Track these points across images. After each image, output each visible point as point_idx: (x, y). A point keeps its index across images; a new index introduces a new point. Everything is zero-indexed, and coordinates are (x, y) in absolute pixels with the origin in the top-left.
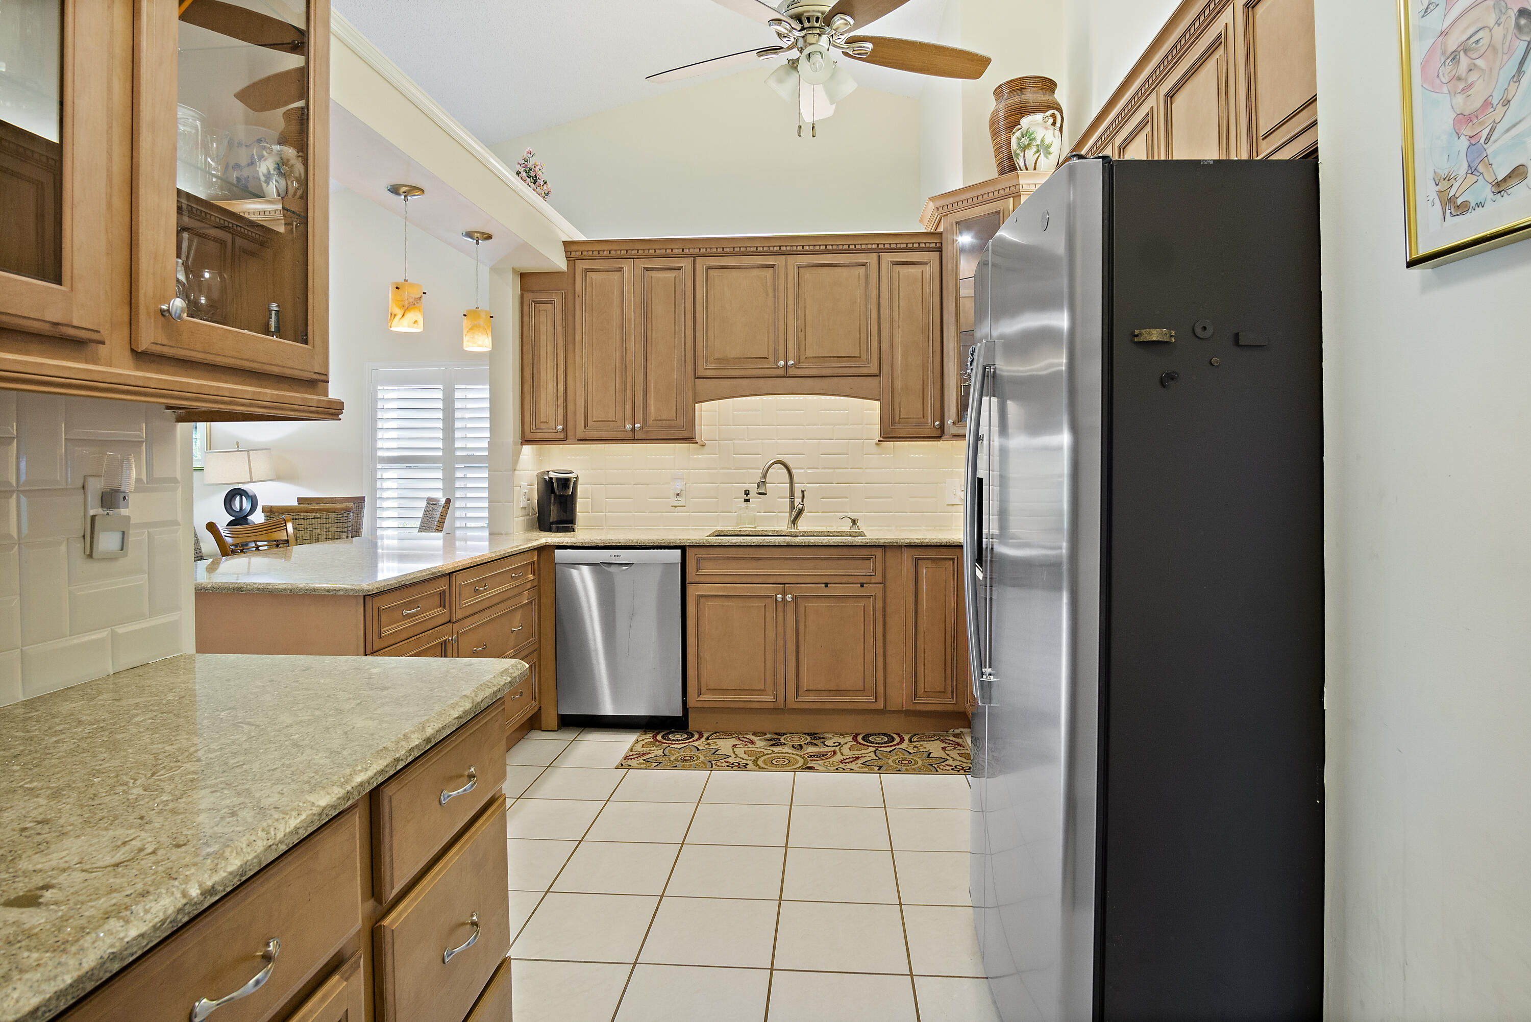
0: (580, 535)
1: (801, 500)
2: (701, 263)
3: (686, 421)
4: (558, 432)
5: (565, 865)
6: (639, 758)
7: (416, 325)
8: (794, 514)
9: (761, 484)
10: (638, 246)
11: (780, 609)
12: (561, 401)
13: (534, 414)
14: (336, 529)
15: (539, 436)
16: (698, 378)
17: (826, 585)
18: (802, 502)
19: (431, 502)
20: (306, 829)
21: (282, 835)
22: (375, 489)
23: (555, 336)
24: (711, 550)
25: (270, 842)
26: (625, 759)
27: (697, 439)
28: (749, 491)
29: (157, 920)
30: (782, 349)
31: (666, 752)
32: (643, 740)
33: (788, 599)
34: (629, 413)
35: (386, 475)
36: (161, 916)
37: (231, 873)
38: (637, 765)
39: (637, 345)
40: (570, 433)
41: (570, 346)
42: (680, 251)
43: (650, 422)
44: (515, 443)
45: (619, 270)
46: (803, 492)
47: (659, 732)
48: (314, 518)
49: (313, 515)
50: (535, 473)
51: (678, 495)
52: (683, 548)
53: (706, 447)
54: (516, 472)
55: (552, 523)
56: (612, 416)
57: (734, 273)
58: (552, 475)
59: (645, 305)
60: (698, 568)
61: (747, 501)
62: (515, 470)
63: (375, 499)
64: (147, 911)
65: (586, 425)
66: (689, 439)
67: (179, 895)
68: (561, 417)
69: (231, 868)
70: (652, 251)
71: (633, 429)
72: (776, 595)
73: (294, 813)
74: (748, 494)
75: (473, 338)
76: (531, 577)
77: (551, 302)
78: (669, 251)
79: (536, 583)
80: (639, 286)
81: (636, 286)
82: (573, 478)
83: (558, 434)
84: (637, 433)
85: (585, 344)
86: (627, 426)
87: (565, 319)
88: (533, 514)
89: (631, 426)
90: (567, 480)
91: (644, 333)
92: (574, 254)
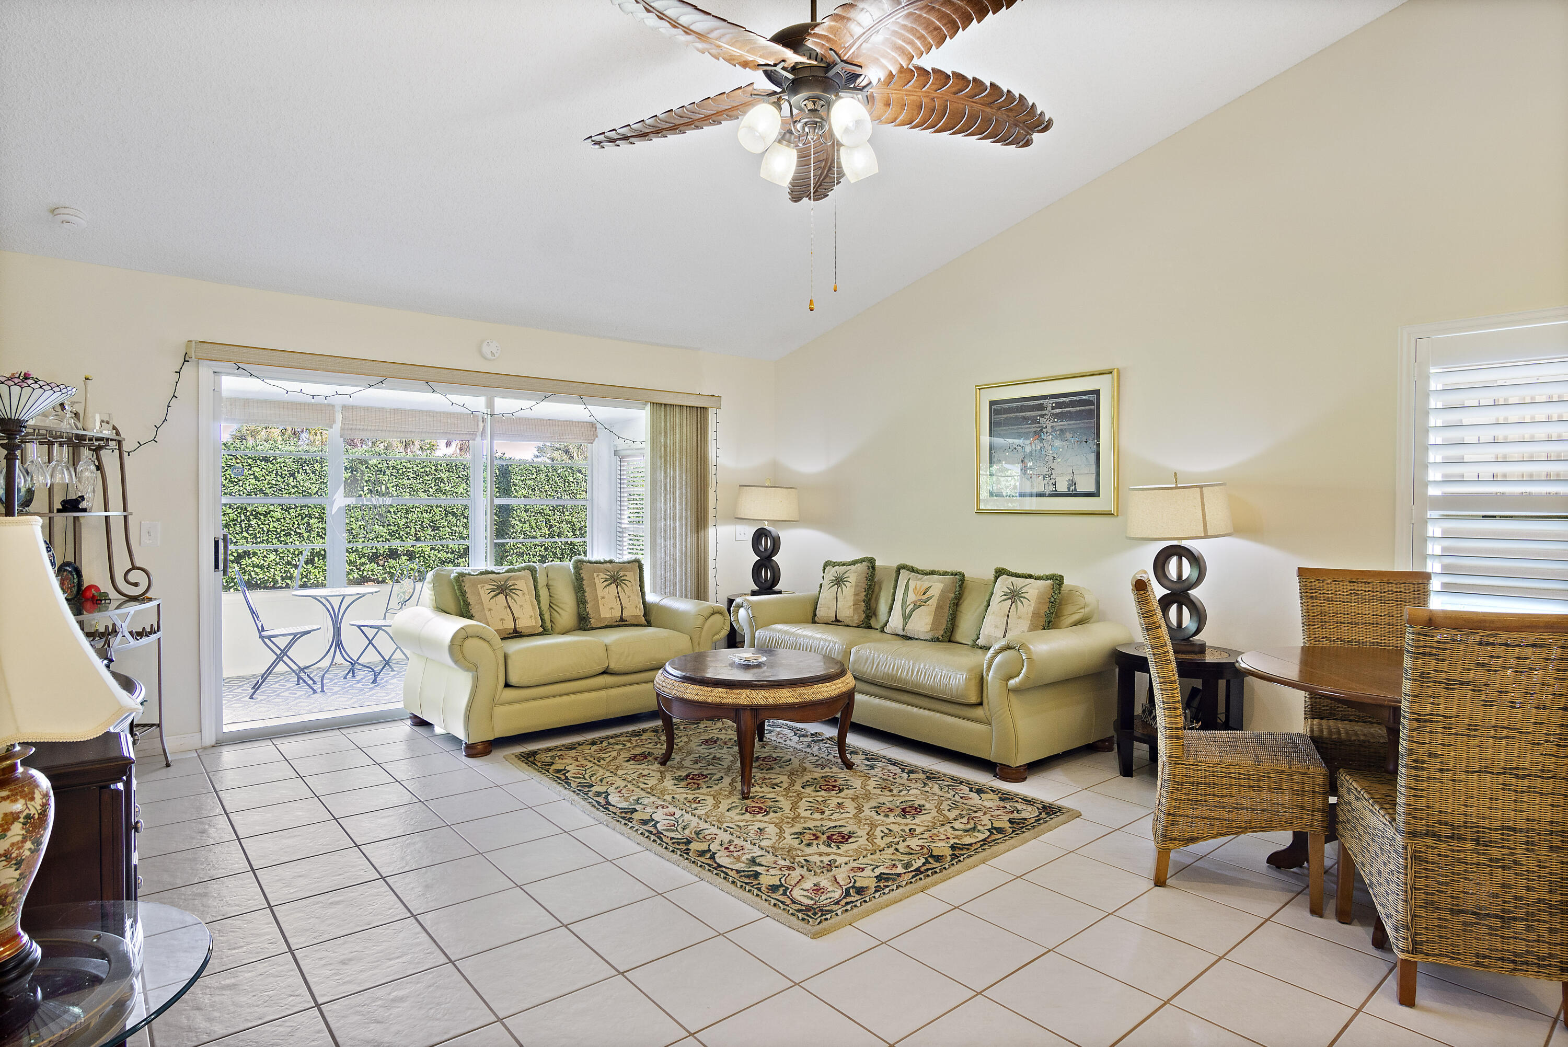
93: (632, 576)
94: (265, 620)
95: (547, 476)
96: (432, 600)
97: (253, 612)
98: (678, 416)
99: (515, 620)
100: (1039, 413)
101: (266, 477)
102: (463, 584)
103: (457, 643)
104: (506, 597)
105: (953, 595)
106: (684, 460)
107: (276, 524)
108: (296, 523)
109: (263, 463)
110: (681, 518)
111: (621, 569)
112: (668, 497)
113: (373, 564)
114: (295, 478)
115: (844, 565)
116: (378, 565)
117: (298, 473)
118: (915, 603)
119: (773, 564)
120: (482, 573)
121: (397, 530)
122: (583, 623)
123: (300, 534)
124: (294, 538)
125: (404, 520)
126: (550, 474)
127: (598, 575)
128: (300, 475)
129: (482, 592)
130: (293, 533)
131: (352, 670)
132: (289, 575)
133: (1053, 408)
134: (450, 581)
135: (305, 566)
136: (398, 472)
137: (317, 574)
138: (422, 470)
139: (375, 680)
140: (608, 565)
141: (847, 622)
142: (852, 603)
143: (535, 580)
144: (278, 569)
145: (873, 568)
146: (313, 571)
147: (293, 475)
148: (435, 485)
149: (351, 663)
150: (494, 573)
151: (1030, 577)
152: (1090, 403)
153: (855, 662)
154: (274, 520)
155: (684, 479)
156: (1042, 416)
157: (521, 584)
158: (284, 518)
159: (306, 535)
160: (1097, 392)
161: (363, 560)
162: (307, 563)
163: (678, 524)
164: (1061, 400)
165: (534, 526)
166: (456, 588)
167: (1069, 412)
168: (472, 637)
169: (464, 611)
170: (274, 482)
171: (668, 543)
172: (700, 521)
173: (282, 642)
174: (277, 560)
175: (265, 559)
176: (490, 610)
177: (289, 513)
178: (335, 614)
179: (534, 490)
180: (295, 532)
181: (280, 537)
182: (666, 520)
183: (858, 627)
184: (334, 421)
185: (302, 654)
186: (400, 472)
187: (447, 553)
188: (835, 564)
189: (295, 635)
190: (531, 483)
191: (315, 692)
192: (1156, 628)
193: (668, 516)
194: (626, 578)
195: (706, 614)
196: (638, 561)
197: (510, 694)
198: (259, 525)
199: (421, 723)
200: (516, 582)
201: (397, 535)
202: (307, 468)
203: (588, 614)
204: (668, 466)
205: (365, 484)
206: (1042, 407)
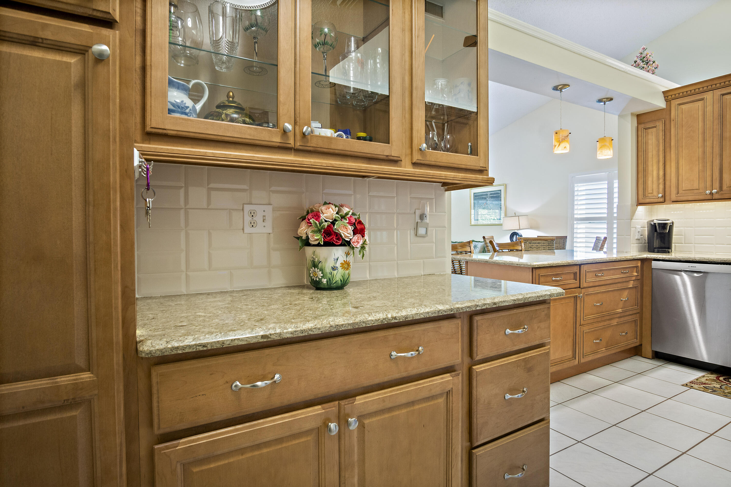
0: (673, 255)
5: (629, 418)
6: (701, 385)
7: (565, 149)
12: (661, 181)
13: (644, 189)
14: (548, 248)
15: (648, 201)
19: (598, 239)
20: (432, 314)
21: (422, 312)
22: (573, 233)
23: (658, 145)
25: (418, 312)
26: (690, 383)
29: (377, 318)
31: (723, 387)
32: (708, 377)
34: (709, 184)
35: (579, 226)
36: (378, 318)
37: (402, 316)
38: (698, 388)
39: (715, 143)
40: (667, 198)
41: (668, 150)
43: (724, 188)
44: (632, 205)
45: (702, 99)
47: (723, 376)
49: (538, 241)
50: (646, 221)
54: (633, 220)
55: (655, 248)
56: (696, 186)
58: (656, 222)
62: (632, 219)
63: (573, 238)
64: (375, 315)
65: (678, 193)
67: (385, 315)
68: (661, 189)
69: (402, 315)
71: (711, 194)
73: (429, 308)
75: (602, 152)
76: (635, 274)
77: (655, 127)
79: (639, 277)
80: (717, 106)
81: (715, 106)
82: (670, 223)
83: (659, 199)
84: (714, 195)
85: (677, 147)
86: (707, 192)
87: (664, 135)
88: (645, 243)
89: (709, 192)
90: (666, 224)
91: (720, 134)
92: (670, 97)
133: (490, 195)
151: (480, 242)
152: (499, 193)
156: (487, 197)
160: (501, 190)
164: (491, 193)
167: (494, 196)
206: (487, 195)
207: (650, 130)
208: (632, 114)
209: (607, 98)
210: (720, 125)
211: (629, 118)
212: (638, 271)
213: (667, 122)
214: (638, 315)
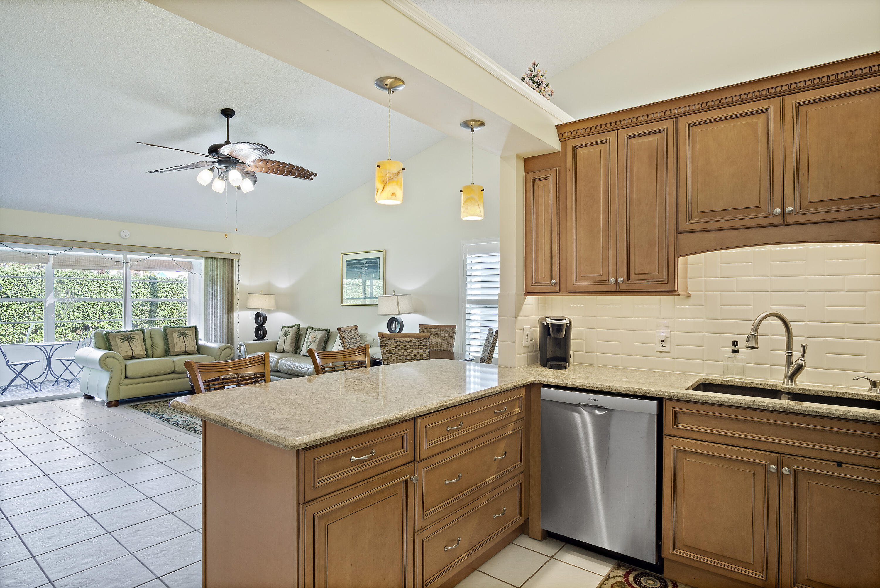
1: (801, 354)
2: (684, 122)
3: (668, 275)
4: (552, 285)
7: (393, 197)
8: (792, 369)
9: (753, 336)
10: (621, 117)
11: (774, 482)
12: (555, 259)
13: (534, 271)
15: (538, 289)
16: (681, 233)
17: (839, 464)
18: (803, 356)
19: (490, 331)
22: (465, 321)
23: (551, 205)
24: (691, 406)
27: (680, 291)
28: (737, 342)
30: (777, 196)
33: (785, 472)
34: (613, 268)
35: (473, 311)
39: (620, 207)
40: (562, 286)
41: (563, 214)
42: (662, 114)
43: (633, 276)
44: (518, 296)
45: (604, 142)
46: (804, 347)
47: (634, 570)
48: (407, 342)
50: (538, 318)
51: (663, 341)
52: (660, 401)
53: (691, 297)
54: (519, 318)
56: (598, 270)
57: (721, 126)
58: (549, 321)
59: (628, 170)
60: (677, 421)
61: (735, 352)
62: (517, 316)
63: (465, 326)
65: (576, 279)
66: (671, 291)
68: (555, 273)
70: (635, 120)
71: (617, 283)
72: (769, 465)
74: (737, 345)
76: (517, 410)
77: (547, 178)
78: (651, 116)
79: (523, 415)
80: (622, 153)
81: (620, 154)
82: (567, 324)
83: (553, 287)
84: (620, 286)
85: (575, 210)
86: (611, 279)
87: (559, 191)
88: (536, 351)
89: (614, 280)
90: (561, 325)
91: (627, 195)
92: (565, 135)
93: (192, 334)
94: (9, 358)
95: (177, 286)
96: (94, 344)
97: (3, 354)
98: (219, 263)
99: (133, 352)
100: (361, 265)
101: (8, 286)
102: (108, 337)
103: (103, 359)
104: (129, 342)
105: (325, 338)
106: (222, 282)
107: (14, 312)
108: (26, 311)
109: (6, 278)
110: (220, 308)
111: (186, 330)
112: (213, 298)
113: (73, 333)
114: (25, 286)
115: (289, 327)
116: (77, 334)
117: (28, 283)
118: (310, 342)
119: (264, 328)
120: (118, 332)
121: (88, 315)
122: (167, 353)
123: (29, 317)
124: (25, 319)
125: (92, 310)
126: (179, 285)
127: (174, 333)
128: (29, 285)
129: (117, 340)
130: (24, 317)
131: (57, 381)
132: (21, 340)
133: (366, 264)
134: (103, 336)
135: (31, 335)
136: (89, 284)
137: (39, 339)
138: (103, 282)
139: (69, 385)
140: (180, 328)
141: (288, 351)
142: (290, 343)
143: (144, 335)
144: (15, 337)
145: (299, 328)
146: (36, 337)
147: (24, 285)
148: (111, 291)
149: (57, 378)
150: (124, 332)
152: (377, 262)
153: (280, 365)
154: (13, 309)
155: (222, 291)
156: (362, 267)
157: (136, 337)
158: (19, 309)
159: (32, 318)
160: (379, 258)
161: (67, 331)
162: (32, 333)
163: (218, 311)
164: (368, 261)
165: (170, 312)
166: (105, 338)
167: (371, 266)
168: (110, 357)
169: (109, 347)
170: (13, 289)
171: (213, 319)
172: (230, 308)
173: (19, 368)
174: (14, 332)
175: (6, 331)
176: (121, 347)
177: (22, 306)
178: (48, 354)
179: (169, 293)
180: (26, 316)
181: (16, 319)
182: (212, 309)
183: (292, 353)
184: (48, 261)
185: (29, 374)
186: (90, 283)
187: (118, 327)
188: (286, 327)
189: (28, 363)
190: (168, 289)
191: (36, 391)
192: (344, 343)
193: (213, 307)
194: (188, 334)
195: (222, 349)
196: (195, 327)
197: (127, 381)
198: (3, 313)
199: (88, 397)
200: (134, 336)
201: (88, 318)
202: (34, 281)
203: (169, 349)
204: (214, 285)
205: (69, 290)
206: (362, 263)
207: (541, 183)
208: (518, 157)
209: (476, 121)
210: (627, 181)
211: (514, 161)
212: (521, 405)
213: (563, 172)
214: (522, 476)
